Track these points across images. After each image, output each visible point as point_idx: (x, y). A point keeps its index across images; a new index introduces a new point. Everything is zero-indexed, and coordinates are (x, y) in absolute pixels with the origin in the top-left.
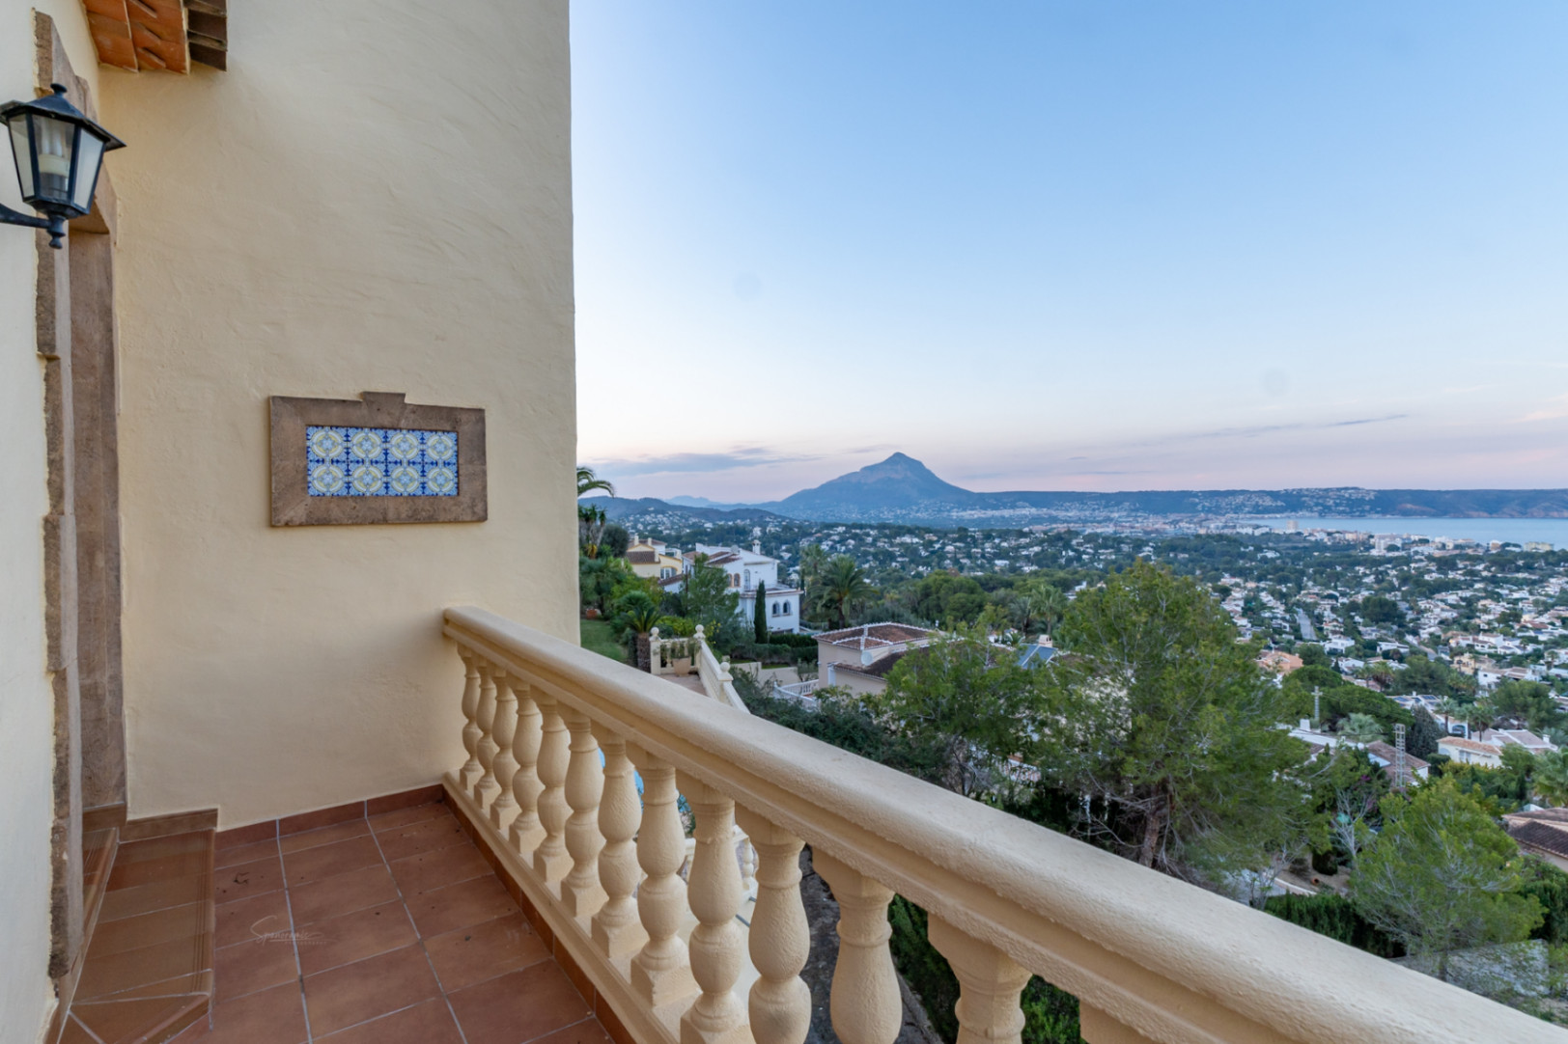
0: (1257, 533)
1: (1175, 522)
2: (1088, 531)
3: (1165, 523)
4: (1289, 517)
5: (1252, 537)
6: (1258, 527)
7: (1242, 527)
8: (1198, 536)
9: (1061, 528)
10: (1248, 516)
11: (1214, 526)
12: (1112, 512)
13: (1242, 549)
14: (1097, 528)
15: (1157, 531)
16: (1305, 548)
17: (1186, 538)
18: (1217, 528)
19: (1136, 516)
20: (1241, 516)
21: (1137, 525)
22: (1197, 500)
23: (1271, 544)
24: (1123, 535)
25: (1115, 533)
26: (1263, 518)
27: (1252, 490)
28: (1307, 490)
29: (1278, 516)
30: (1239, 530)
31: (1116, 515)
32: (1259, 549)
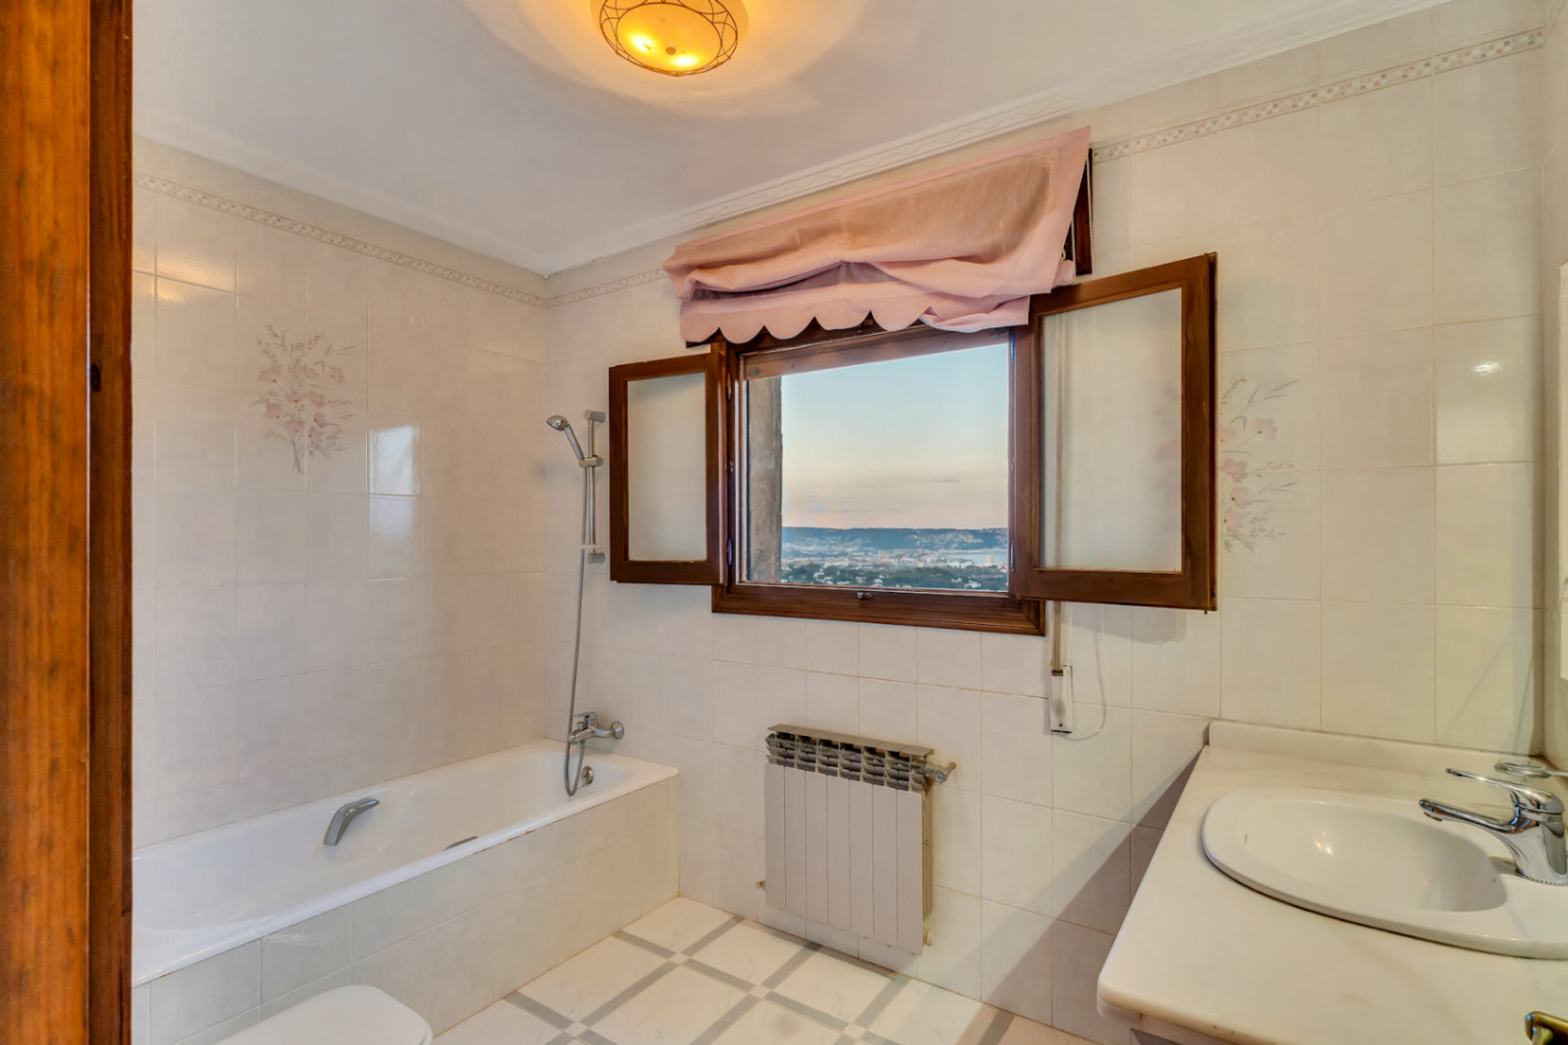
0: (963, 566)
1: (899, 557)
2: (827, 565)
3: (891, 558)
4: (985, 553)
5: (959, 570)
6: (963, 561)
7: (952, 561)
8: (919, 569)
9: (804, 561)
10: (956, 551)
11: (930, 560)
12: (846, 547)
13: (953, 581)
14: (835, 561)
15: (884, 565)
16: (999, 579)
17: (908, 571)
18: (932, 561)
19: (867, 551)
20: (951, 551)
21: (868, 559)
22: (916, 537)
23: (974, 576)
24: (857, 568)
25: (850, 566)
26: (967, 553)
27: (958, 528)
28: (1000, 529)
29: (978, 551)
30: (950, 564)
31: (849, 550)
32: (966, 581)
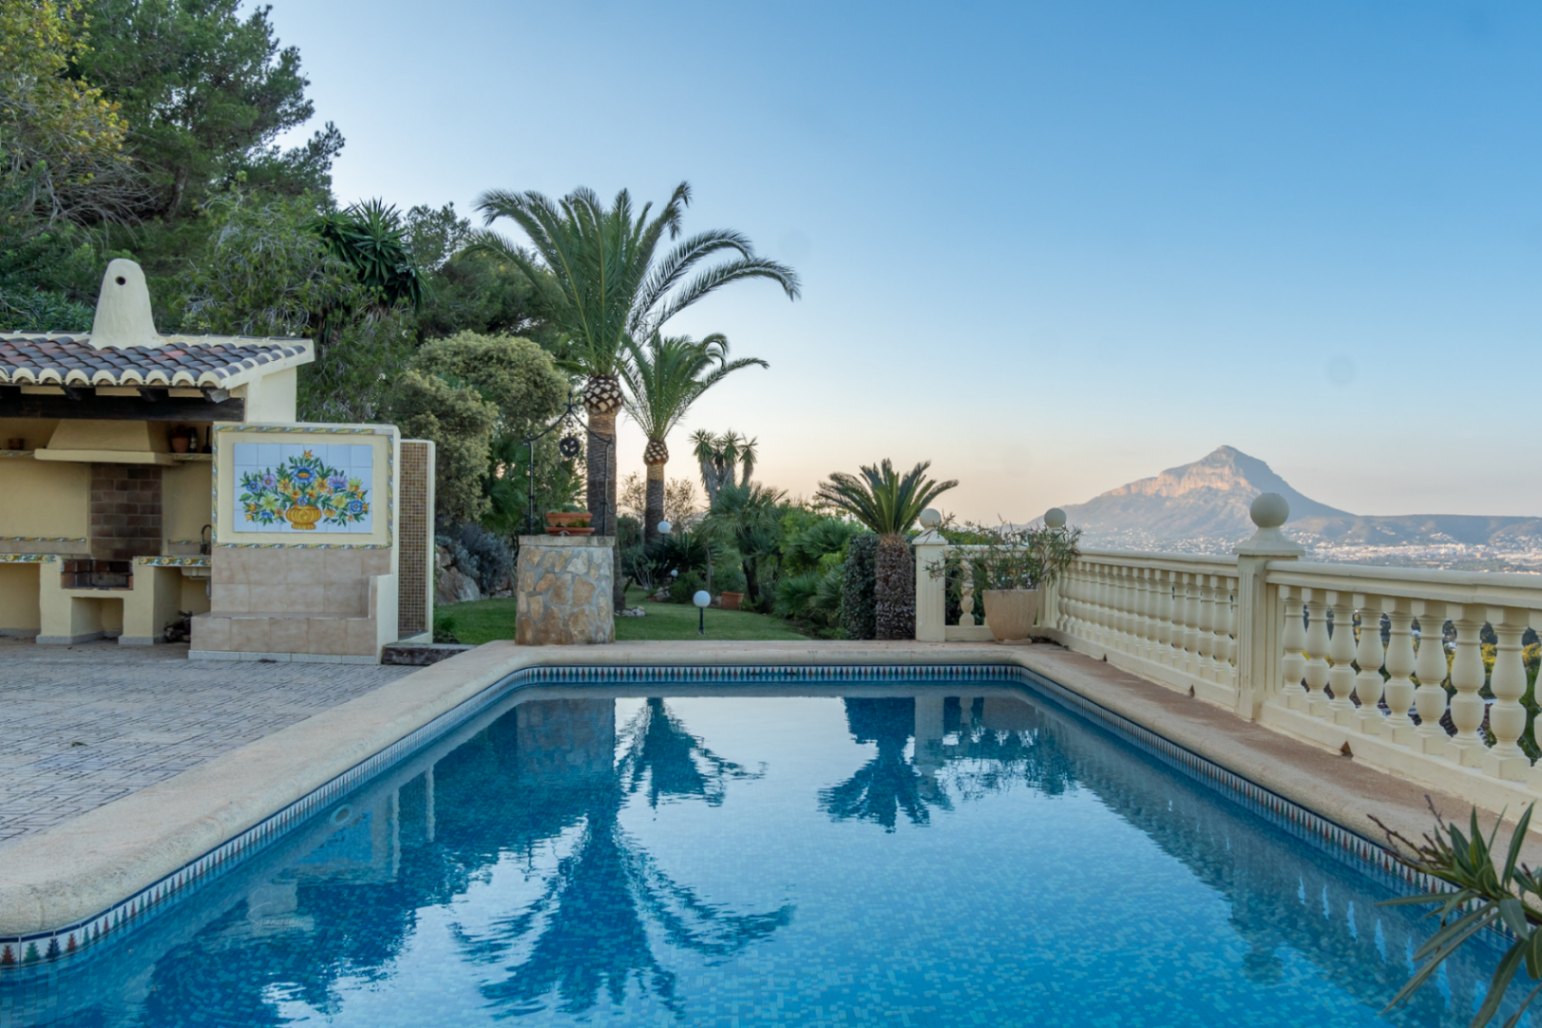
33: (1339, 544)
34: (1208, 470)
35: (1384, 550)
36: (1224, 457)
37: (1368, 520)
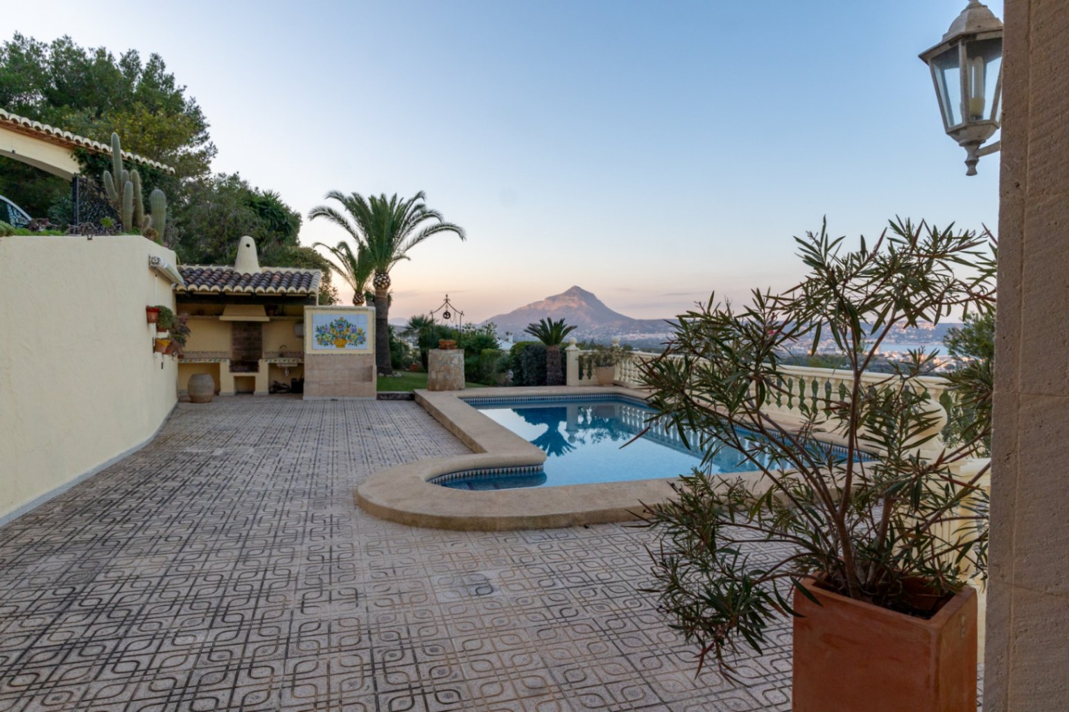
33: (628, 333)
34: (568, 298)
35: (647, 336)
36: (575, 291)
37: (641, 322)
